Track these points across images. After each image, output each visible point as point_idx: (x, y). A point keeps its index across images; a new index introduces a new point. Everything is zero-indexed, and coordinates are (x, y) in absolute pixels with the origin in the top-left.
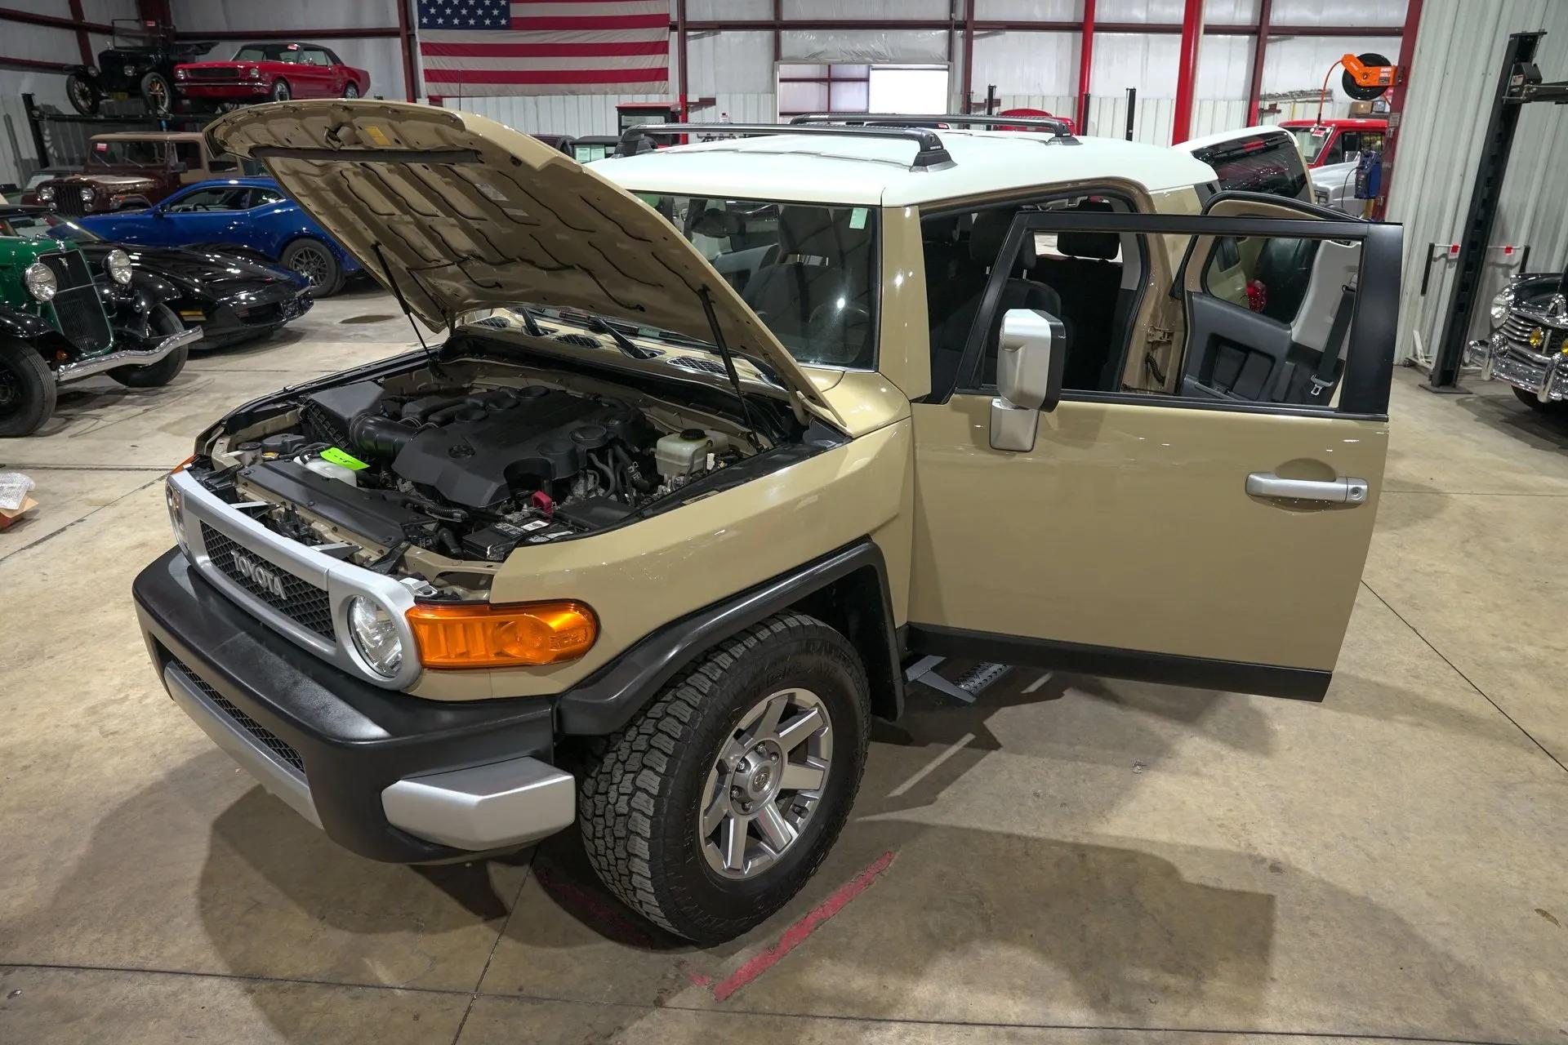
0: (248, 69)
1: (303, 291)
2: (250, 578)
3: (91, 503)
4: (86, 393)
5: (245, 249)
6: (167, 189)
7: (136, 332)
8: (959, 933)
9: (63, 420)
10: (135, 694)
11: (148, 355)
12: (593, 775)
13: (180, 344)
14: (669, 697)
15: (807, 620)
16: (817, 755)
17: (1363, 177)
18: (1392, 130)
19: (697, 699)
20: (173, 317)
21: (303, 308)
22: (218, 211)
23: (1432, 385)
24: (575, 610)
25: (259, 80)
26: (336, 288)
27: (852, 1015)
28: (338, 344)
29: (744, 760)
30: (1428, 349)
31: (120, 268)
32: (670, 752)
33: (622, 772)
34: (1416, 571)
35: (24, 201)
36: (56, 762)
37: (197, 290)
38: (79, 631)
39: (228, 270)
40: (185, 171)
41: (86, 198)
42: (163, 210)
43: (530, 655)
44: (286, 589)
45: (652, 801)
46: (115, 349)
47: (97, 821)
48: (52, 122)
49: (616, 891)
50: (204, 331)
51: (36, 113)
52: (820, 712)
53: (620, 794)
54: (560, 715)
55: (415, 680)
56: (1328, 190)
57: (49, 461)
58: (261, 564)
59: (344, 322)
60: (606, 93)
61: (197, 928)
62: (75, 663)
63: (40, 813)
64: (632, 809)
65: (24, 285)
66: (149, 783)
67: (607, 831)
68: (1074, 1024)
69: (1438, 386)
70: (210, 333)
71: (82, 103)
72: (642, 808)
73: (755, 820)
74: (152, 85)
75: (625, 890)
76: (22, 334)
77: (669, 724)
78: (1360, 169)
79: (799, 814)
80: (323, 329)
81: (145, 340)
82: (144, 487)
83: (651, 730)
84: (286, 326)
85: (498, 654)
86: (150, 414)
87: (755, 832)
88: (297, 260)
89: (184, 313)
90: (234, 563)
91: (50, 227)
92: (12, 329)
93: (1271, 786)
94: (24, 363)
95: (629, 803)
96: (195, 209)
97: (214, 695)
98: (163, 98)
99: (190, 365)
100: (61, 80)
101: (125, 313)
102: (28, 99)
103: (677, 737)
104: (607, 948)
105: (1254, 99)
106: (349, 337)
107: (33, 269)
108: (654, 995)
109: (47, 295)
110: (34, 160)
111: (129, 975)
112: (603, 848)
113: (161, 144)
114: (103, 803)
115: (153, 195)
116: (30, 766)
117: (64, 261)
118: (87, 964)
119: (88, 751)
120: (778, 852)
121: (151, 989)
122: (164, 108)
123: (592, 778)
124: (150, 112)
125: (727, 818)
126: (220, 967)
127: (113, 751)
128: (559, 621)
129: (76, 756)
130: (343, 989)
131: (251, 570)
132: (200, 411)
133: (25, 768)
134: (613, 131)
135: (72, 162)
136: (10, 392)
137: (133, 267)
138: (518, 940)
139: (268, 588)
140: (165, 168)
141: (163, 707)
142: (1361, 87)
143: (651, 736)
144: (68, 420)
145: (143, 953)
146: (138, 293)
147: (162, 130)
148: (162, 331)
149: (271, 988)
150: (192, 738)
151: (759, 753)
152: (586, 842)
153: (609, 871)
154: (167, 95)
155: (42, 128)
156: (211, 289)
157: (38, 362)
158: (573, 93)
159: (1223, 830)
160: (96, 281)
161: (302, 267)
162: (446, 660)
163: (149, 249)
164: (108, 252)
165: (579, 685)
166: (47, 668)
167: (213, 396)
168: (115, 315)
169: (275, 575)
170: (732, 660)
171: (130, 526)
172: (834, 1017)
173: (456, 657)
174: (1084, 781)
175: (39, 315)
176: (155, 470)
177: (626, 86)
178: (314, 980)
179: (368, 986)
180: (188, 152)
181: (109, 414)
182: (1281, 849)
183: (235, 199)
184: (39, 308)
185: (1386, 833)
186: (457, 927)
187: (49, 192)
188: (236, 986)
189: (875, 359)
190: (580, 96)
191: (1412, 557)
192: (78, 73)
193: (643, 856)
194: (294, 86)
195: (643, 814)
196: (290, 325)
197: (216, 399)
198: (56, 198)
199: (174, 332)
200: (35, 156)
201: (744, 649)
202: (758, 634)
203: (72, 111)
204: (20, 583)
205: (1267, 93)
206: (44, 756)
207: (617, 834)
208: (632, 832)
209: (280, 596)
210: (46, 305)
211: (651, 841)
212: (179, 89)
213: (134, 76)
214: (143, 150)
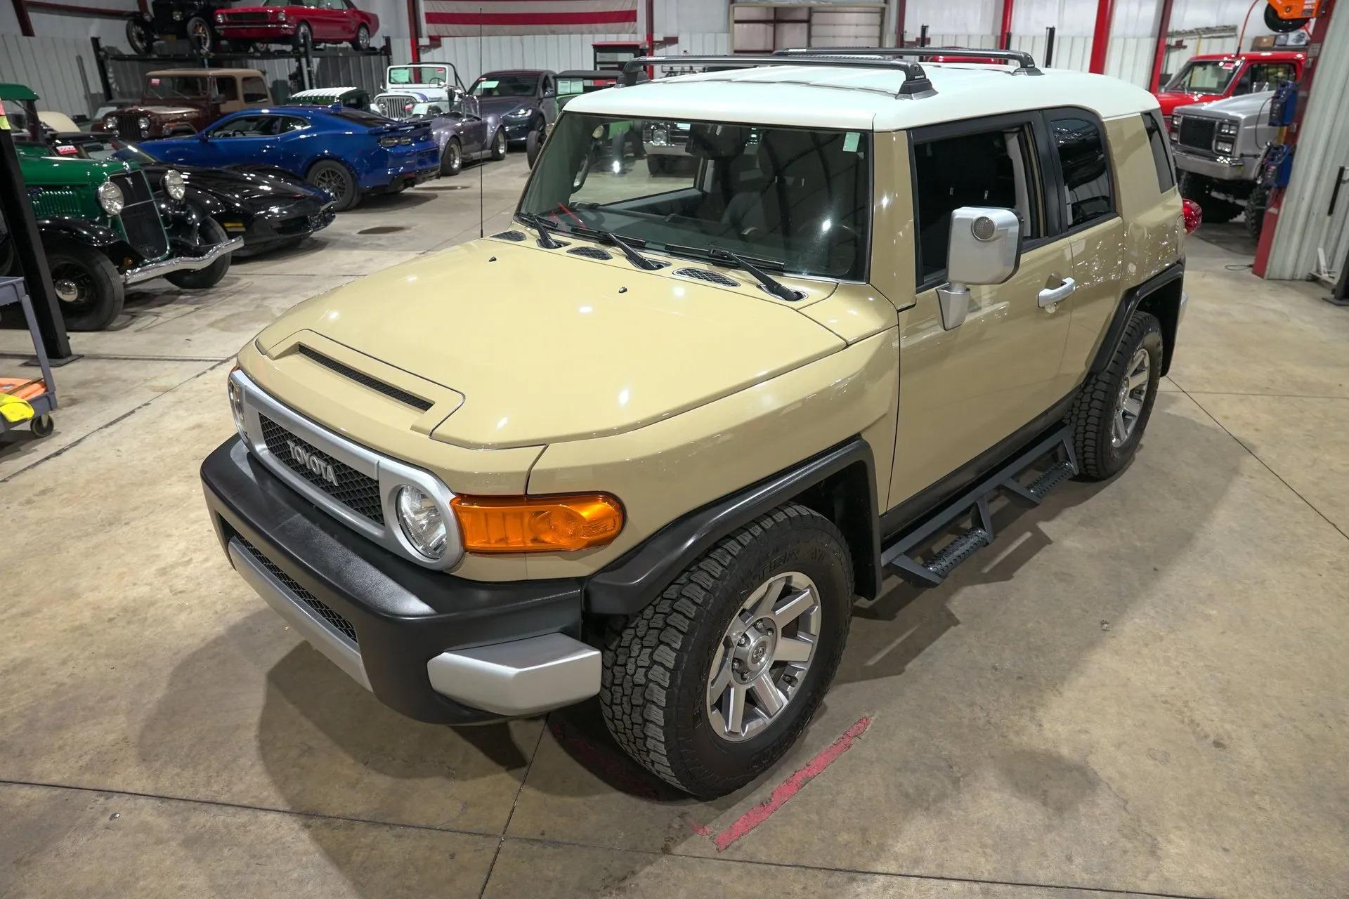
0: (276, 13)
1: (326, 206)
2: (305, 465)
3: (154, 389)
4: (147, 294)
5: (276, 169)
6: (209, 118)
7: (188, 241)
8: (932, 793)
9: (129, 317)
10: (197, 557)
11: (199, 261)
12: (612, 647)
13: (225, 252)
14: (683, 580)
15: (804, 511)
16: (807, 631)
17: (1278, 105)
18: (1310, 60)
19: (710, 583)
20: (219, 229)
21: (326, 221)
22: (254, 136)
23: (1336, 298)
24: (604, 501)
25: (285, 22)
26: (353, 204)
27: (840, 867)
28: (356, 253)
29: (745, 636)
30: (1331, 265)
31: (175, 186)
32: (685, 631)
33: (639, 646)
34: (1332, 470)
35: (93, 129)
36: (135, 616)
37: (238, 205)
38: (149, 502)
39: (261, 187)
40: (224, 103)
41: (143, 126)
42: (207, 136)
43: (563, 542)
44: (338, 477)
45: (668, 674)
46: (170, 257)
47: (170, 669)
48: (114, 61)
49: (629, 750)
50: (245, 240)
51: (102, 54)
52: (812, 593)
53: (638, 667)
54: (587, 596)
55: (459, 562)
56: (1240, 118)
57: (117, 352)
58: (315, 454)
59: (360, 233)
60: (582, 33)
61: (259, 768)
62: (147, 529)
63: (125, 661)
64: (649, 680)
65: (97, 201)
66: (213, 637)
67: (625, 699)
68: (1042, 883)
69: (1341, 299)
70: (250, 242)
71: (138, 44)
72: (658, 680)
73: (751, 689)
74: (196, 27)
75: (639, 750)
76: (96, 243)
77: (683, 604)
78: (1275, 98)
79: (789, 683)
80: (342, 238)
81: (196, 248)
82: (198, 376)
83: (668, 610)
84: (311, 236)
85: (535, 540)
86: (200, 312)
87: (752, 699)
88: (321, 179)
89: (227, 225)
90: (290, 452)
91: (114, 151)
92: (88, 239)
93: (1209, 666)
94: (98, 268)
95: (646, 675)
96: (234, 135)
97: (273, 568)
98: (205, 39)
99: (233, 270)
100: (121, 25)
101: (179, 225)
102: (95, 41)
103: (691, 616)
104: (618, 800)
105: (1162, 34)
106: (365, 246)
107: (105, 188)
108: (660, 842)
109: (116, 209)
110: (100, 94)
111: (205, 807)
112: (620, 714)
113: (203, 78)
114: (175, 654)
115: (198, 124)
116: (114, 619)
117: (129, 180)
118: (170, 795)
119: (160, 607)
120: (770, 717)
121: (224, 821)
122: (206, 48)
123: (611, 650)
124: (195, 51)
125: (729, 687)
126: (281, 805)
127: (182, 608)
128: (588, 512)
129: (152, 611)
130: (387, 828)
131: (306, 458)
132: (242, 309)
133: (110, 620)
134: (589, 66)
135: (131, 95)
136: (86, 294)
137: (186, 185)
138: (538, 789)
139: (321, 475)
140: (207, 99)
141: (222, 570)
142: (1283, 20)
143: (667, 615)
144: (134, 317)
145: (215, 788)
146: (190, 207)
147: (204, 67)
148: (209, 240)
149: (325, 824)
150: (248, 598)
151: (758, 629)
152: (603, 707)
153: (625, 734)
154: (208, 37)
155: (106, 67)
156: (250, 204)
157: (109, 267)
158: (553, 33)
159: (1168, 706)
160: (156, 196)
161: (325, 185)
162: (487, 545)
163: (197, 169)
164: (165, 172)
165: (604, 570)
166: (124, 533)
167: (253, 296)
168: (170, 227)
169: (328, 463)
170: (740, 547)
171: (187, 410)
172: (824, 868)
173: (496, 542)
174: (1037, 657)
175: (109, 226)
176: (206, 361)
177: (600, 26)
178: (362, 818)
179: (409, 826)
180: (227, 85)
181: (166, 312)
182: (1222, 726)
183: (266, 125)
184: (110, 220)
185: (1322, 716)
186: (483, 775)
187: (113, 121)
188: (294, 822)
189: (866, 273)
190: (560, 36)
191: (1327, 457)
192: (135, 18)
193: (657, 722)
194: (315, 27)
195: (659, 684)
196: (315, 235)
197: (256, 299)
198: (118, 127)
199: (220, 241)
200: (101, 91)
201: (750, 537)
202: (762, 523)
203: (130, 51)
204: (99, 458)
205: (1175, 29)
206: (125, 610)
207: (635, 702)
208: (648, 701)
209: (332, 482)
210: (114, 218)
211: (666, 710)
212: (218, 31)
213: (181, 21)
214: (189, 85)
